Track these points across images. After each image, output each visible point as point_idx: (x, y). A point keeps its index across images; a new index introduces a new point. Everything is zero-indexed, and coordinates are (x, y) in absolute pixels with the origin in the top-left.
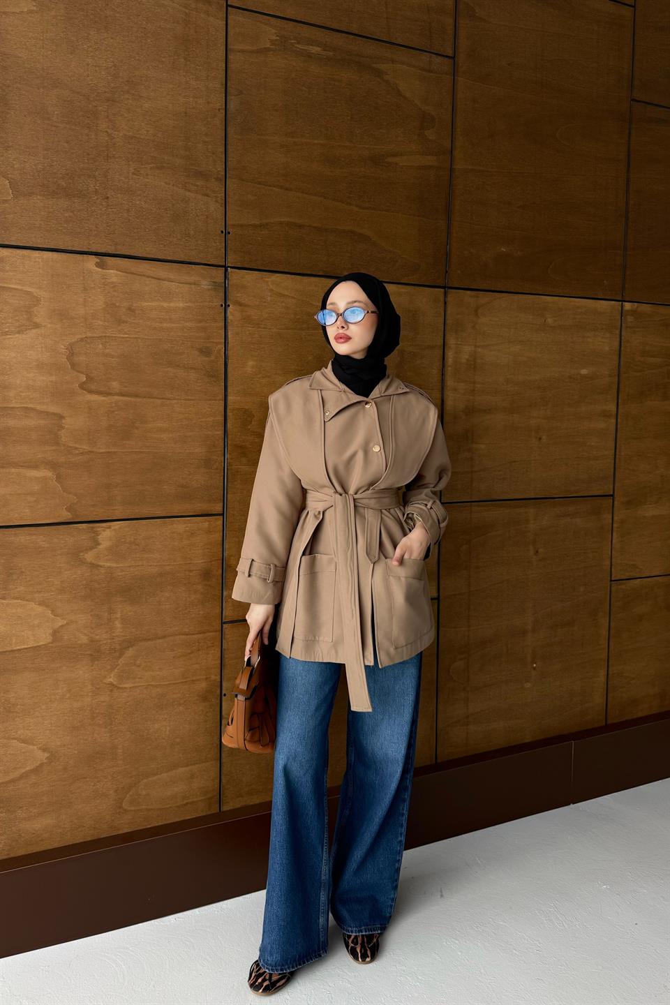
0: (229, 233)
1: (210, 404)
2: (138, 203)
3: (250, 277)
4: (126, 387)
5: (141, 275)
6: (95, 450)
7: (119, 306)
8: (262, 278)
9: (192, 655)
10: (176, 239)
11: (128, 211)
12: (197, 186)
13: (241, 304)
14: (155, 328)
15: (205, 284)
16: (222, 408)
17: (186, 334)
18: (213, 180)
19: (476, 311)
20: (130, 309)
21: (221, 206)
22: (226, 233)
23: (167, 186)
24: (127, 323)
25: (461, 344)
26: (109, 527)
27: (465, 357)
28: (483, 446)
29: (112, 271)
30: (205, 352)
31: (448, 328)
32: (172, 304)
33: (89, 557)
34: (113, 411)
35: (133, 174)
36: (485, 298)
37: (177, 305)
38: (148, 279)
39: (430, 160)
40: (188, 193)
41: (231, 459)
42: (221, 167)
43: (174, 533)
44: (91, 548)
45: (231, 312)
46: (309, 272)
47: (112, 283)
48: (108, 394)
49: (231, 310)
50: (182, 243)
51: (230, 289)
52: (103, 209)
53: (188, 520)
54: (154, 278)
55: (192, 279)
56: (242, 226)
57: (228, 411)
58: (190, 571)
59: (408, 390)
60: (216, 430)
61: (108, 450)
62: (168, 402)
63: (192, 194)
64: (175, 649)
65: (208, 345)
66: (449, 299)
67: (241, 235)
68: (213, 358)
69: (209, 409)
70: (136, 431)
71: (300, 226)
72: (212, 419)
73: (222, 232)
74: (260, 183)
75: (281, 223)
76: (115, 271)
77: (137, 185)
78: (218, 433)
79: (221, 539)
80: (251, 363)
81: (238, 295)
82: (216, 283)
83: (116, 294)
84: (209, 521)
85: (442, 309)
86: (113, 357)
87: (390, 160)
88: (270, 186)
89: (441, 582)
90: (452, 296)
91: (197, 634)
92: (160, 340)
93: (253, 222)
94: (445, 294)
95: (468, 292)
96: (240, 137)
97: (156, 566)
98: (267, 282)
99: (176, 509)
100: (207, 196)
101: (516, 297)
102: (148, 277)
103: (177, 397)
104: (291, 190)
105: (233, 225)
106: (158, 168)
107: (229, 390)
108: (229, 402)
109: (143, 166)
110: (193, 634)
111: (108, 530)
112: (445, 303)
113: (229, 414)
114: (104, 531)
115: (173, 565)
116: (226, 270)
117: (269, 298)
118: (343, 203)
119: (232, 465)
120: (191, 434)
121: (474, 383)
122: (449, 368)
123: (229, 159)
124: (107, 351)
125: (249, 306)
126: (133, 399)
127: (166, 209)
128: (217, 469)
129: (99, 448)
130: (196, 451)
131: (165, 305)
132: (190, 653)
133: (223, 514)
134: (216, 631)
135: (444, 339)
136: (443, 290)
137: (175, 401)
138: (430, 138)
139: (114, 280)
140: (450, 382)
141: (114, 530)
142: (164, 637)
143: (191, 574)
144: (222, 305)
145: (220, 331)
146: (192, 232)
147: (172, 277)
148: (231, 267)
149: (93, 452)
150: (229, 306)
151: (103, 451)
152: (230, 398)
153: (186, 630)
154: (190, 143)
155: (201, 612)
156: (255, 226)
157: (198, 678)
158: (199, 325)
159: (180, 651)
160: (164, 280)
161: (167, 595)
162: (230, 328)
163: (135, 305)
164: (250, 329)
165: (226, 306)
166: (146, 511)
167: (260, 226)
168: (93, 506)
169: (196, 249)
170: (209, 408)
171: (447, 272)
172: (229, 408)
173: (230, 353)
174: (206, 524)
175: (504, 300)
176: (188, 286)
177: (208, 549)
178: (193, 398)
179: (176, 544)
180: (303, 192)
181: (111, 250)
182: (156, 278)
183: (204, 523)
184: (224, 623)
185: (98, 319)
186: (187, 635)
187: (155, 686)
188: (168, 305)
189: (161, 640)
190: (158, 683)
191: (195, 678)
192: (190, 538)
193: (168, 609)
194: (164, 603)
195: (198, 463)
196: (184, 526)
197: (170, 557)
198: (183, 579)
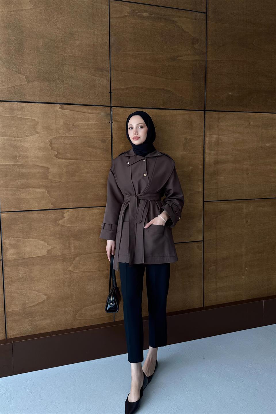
0: (112, 92)
1: (106, 162)
2: (75, 82)
3: (121, 110)
4: (73, 156)
5: (77, 111)
6: (61, 181)
7: (69, 124)
8: (126, 110)
9: (101, 261)
10: (90, 96)
11: (71, 86)
12: (99, 74)
13: (117, 121)
14: (83, 132)
15: (103, 114)
17: (96, 134)
18: (105, 71)
19: (218, 120)
20: (73, 125)
21: (108, 82)
22: (111, 92)
23: (86, 75)
24: (72, 130)
25: (212, 135)
26: (68, 211)
27: (213, 140)
28: (222, 177)
29: (66, 110)
30: (103, 141)
31: (206, 127)
32: (90, 123)
33: (61, 222)
34: (68, 166)
35: (73, 71)
36: (222, 114)
37: (92, 123)
38: (80, 113)
39: (197, 57)
40: (95, 77)
42: (108, 66)
43: (93, 213)
44: (61, 219)
45: (113, 125)
46: (145, 107)
47: (66, 115)
48: (66, 159)
50: (93, 98)
51: (113, 115)
52: (62, 86)
53: (99, 208)
54: (82, 112)
55: (98, 112)
56: (117, 89)
61: (66, 181)
62: (89, 162)
63: (97, 78)
65: (105, 138)
66: (206, 115)
67: (117, 93)
68: (107, 144)
69: (106, 165)
70: (77, 173)
71: (142, 88)
72: (107, 168)
73: (109, 92)
74: (124, 71)
75: (133, 87)
76: (67, 110)
77: (75, 75)
80: (122, 145)
82: (107, 113)
83: (68, 119)
85: (203, 120)
86: (67, 144)
87: (179, 58)
88: (129, 72)
89: (204, 234)
90: (208, 114)
92: (86, 137)
93: (122, 87)
94: (205, 113)
95: (215, 112)
96: (116, 53)
97: (87, 226)
98: (128, 112)
99: (94, 204)
100: (103, 78)
102: (80, 112)
103: (93, 160)
104: (137, 73)
105: (114, 89)
106: (83, 68)
109: (77, 67)
111: (68, 212)
112: (205, 117)
114: (66, 212)
115: (93, 226)
116: (111, 108)
118: (159, 77)
120: (98, 174)
121: (218, 151)
122: (207, 145)
123: (111, 62)
124: (65, 142)
125: (120, 122)
126: (75, 161)
127: (87, 84)
129: (63, 180)
130: (101, 181)
131: (87, 123)
135: (204, 133)
136: (203, 112)
137: (92, 161)
138: (197, 48)
139: (67, 113)
140: (207, 151)
141: (70, 212)
142: (91, 253)
144: (110, 122)
145: (109, 133)
146: (97, 93)
147: (89, 111)
148: (113, 107)
149: (61, 182)
150: (113, 122)
151: (65, 181)
153: (99, 251)
154: (95, 57)
156: (122, 89)
158: (101, 130)
159: (97, 259)
160: (86, 113)
161: (91, 237)
162: (113, 131)
163: (75, 123)
164: (121, 131)
165: (112, 123)
166: (81, 205)
167: (125, 89)
168: (61, 203)
169: (99, 100)
171: (205, 104)
173: (113, 141)
175: (231, 115)
176: (96, 115)
178: (99, 160)
179: (94, 218)
180: (142, 74)
181: (65, 102)
185: (61, 129)
186: (100, 253)
187: (87, 272)
188: (88, 123)
189: (89, 255)
190: (88, 271)
191: (103, 269)
192: (100, 215)
193: (92, 243)
194: (90, 241)
195: (102, 186)
196: (97, 211)
197: (92, 223)
198: (97, 231)
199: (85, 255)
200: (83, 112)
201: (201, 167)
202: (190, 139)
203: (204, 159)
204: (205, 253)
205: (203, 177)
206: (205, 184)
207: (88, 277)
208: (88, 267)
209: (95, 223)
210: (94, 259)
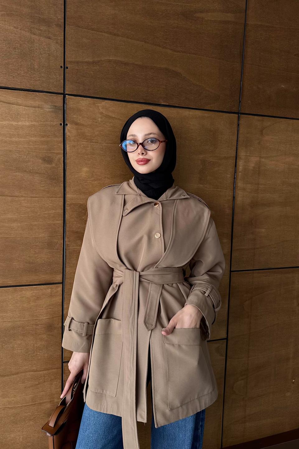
0: (67, 68)
1: (52, 201)
3: (84, 103)
8: (94, 104)
9: (39, 386)
10: (22, 72)
12: (41, 30)
13: (77, 124)
14: (6, 142)
15: (47, 108)
16: (62, 203)
17: (32, 147)
18: (54, 26)
19: (262, 131)
21: (61, 47)
22: (65, 68)
23: (15, 30)
25: (249, 156)
27: (252, 165)
28: (263, 230)
30: (48, 160)
31: (239, 143)
32: (20, 123)
36: (268, 122)
37: (25, 124)
39: (230, 17)
40: (33, 36)
41: (69, 241)
42: (61, 16)
43: (23, 297)
45: (68, 130)
46: (132, 100)
49: (68, 128)
50: (28, 75)
51: (67, 112)
53: (35, 288)
54: (4, 102)
55: (37, 103)
56: (78, 63)
57: (66, 205)
58: (37, 325)
59: (188, 197)
60: (57, 220)
62: (17, 199)
63: (37, 37)
64: (26, 382)
65: (50, 155)
66: (241, 122)
67: (77, 70)
68: (54, 165)
69: (51, 204)
71: (126, 64)
72: (54, 211)
73: (61, 67)
74: (93, 30)
75: (109, 61)
78: (58, 222)
79: (61, 301)
80: (85, 169)
81: (74, 116)
82: (56, 106)
84: (51, 288)
85: (236, 129)
87: (198, 15)
88: (101, 32)
89: (230, 327)
90: (244, 118)
91: (43, 371)
92: (10, 151)
93: (87, 60)
94: (239, 119)
95: (256, 117)
97: (9, 321)
98: (98, 106)
99: (25, 280)
100: (49, 38)
101: (291, 121)
103: (24, 195)
104: (118, 35)
105: (71, 62)
106: (8, 15)
107: (67, 189)
108: (67, 199)
110: (40, 371)
112: (238, 125)
113: (67, 208)
115: (23, 321)
116: (64, 97)
117: (100, 119)
118: (160, 46)
119: (69, 246)
120: (36, 223)
121: (258, 184)
122: (240, 174)
123: (67, 10)
125: (83, 125)
127: (15, 48)
128: (57, 249)
130: (40, 236)
131: (14, 123)
132: (38, 384)
133: (62, 283)
134: (57, 369)
135: (236, 152)
136: (236, 115)
137: (23, 198)
140: (240, 184)
142: (17, 373)
143: (37, 327)
144: (61, 124)
145: (59, 145)
146: (36, 67)
147: (20, 101)
148: (68, 95)
150: (67, 125)
152: (68, 196)
153: (35, 368)
155: (46, 355)
156: (88, 63)
157: (45, 401)
158: (42, 139)
159: (30, 383)
160: (12, 104)
161: (19, 342)
162: (67, 143)
164: (84, 143)
165: (64, 125)
167: (93, 63)
169: (39, 80)
170: (51, 203)
171: (240, 101)
172: (67, 203)
173: (67, 161)
174: (49, 291)
175: (282, 124)
176: (34, 109)
177: (50, 308)
178: (37, 196)
179: (25, 305)
180: (128, 38)
182: (7, 103)
183: (47, 290)
184: (64, 362)
186: (35, 371)
187: (10, 408)
188: (16, 123)
189: (15, 376)
190: (12, 406)
191: (41, 402)
192: (36, 301)
193: (20, 353)
194: (17, 349)
195: (42, 245)
196: (32, 292)
197: (20, 315)
198: (31, 331)
199: (6, 377)
200: (6, 101)
201: (228, 211)
202: (211, 161)
203: (234, 197)
204: (228, 360)
205: (230, 230)
206: (233, 241)
207: (12, 418)
208: (12, 399)
209: (27, 316)
210: (25, 384)
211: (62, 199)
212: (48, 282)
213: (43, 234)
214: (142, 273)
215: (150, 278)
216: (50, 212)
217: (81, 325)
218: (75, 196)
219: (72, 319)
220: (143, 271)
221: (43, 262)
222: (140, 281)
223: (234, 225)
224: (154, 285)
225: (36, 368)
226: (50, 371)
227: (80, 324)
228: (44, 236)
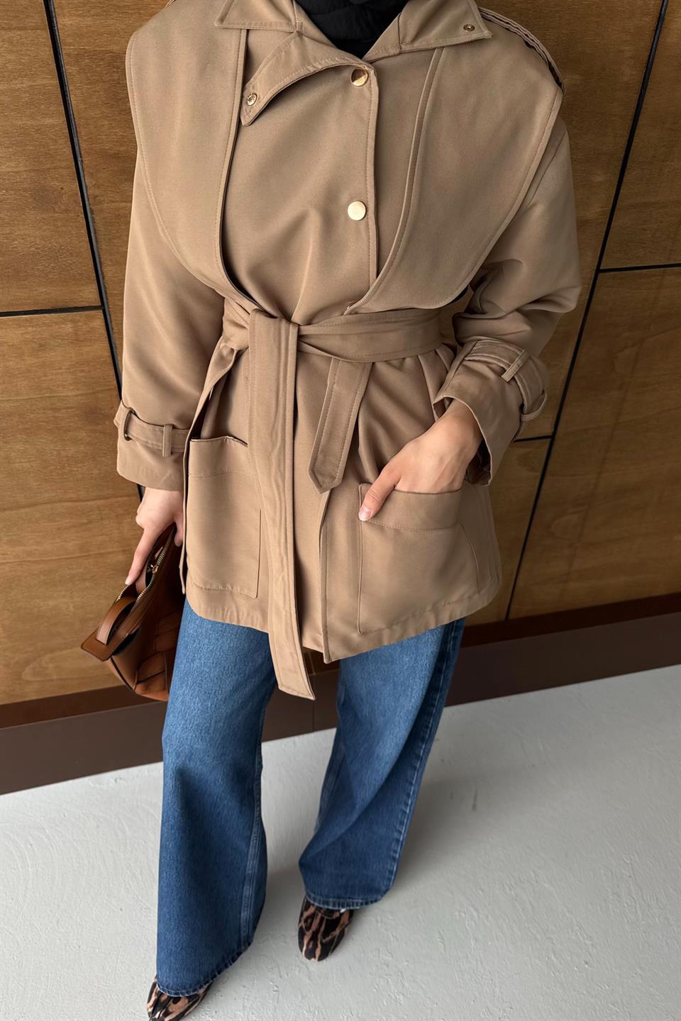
1: (11, 43)
9: (90, 526)
16: (48, 52)
41: (97, 186)
53: (26, 320)
57: (64, 59)
58: (55, 409)
60: (45, 115)
64: (58, 519)
69: (10, 57)
72: (26, 83)
78: (48, 121)
79: (107, 353)
84: (71, 321)
89: (566, 411)
91: (94, 500)
108: (62, 35)
110: (88, 501)
113: (69, 69)
115: (17, 401)
119: (100, 202)
128: (67, 211)
132: (86, 524)
133: (102, 307)
134: (128, 496)
142: (34, 505)
143: (57, 415)
152: (64, 22)
153: (73, 496)
155: (95, 472)
159: (66, 521)
161: (19, 447)
170: (11, 52)
172: (65, 51)
174: (68, 328)
177: (82, 371)
179: (12, 364)
183: (65, 325)
186: (74, 501)
187: (35, 562)
189: (27, 510)
190: (38, 559)
191: (102, 551)
192: (40, 353)
193: (29, 468)
194: (18, 460)
195: (16, 200)
196: (22, 332)
197: (6, 387)
198: (44, 422)
199: (7, 512)
201: (630, 74)
203: (661, 19)
205: (623, 142)
206: (627, 178)
207: (42, 577)
208: (34, 547)
209: (23, 389)
210: (56, 523)
211: (47, 34)
212: (60, 305)
213: (12, 164)
214: (307, 330)
215: (334, 343)
216: (16, 85)
217: (154, 430)
218: (89, 21)
219: (132, 412)
220: (309, 322)
221: (32, 249)
222: (300, 352)
223: (640, 122)
224: (343, 365)
225: (75, 496)
226: (113, 500)
227: (150, 427)
228: (16, 170)
